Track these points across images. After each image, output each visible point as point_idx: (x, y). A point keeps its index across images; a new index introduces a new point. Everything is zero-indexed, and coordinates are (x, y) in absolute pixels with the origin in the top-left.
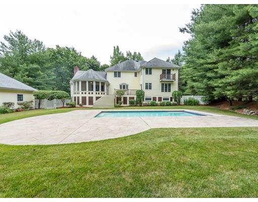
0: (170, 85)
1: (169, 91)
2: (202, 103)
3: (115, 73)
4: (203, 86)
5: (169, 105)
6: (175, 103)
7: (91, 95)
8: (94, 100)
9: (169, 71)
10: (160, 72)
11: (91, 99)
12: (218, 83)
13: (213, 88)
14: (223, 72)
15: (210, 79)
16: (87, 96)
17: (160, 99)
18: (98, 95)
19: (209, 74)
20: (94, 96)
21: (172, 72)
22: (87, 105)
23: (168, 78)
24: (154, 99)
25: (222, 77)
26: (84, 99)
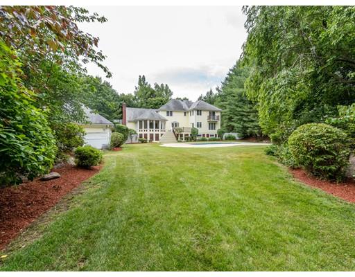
0: (215, 124)
1: (214, 129)
2: (237, 138)
3: (168, 112)
4: (241, 126)
5: (214, 140)
6: (219, 138)
7: (157, 132)
8: (160, 137)
9: (214, 113)
10: (208, 114)
11: (157, 135)
12: (250, 125)
13: (247, 128)
14: (253, 119)
15: (245, 121)
16: (154, 133)
17: (208, 135)
18: (162, 133)
19: (245, 119)
20: (160, 133)
21: (217, 114)
22: (154, 141)
23: (214, 118)
24: (204, 135)
25: (253, 121)
26: (152, 136)
